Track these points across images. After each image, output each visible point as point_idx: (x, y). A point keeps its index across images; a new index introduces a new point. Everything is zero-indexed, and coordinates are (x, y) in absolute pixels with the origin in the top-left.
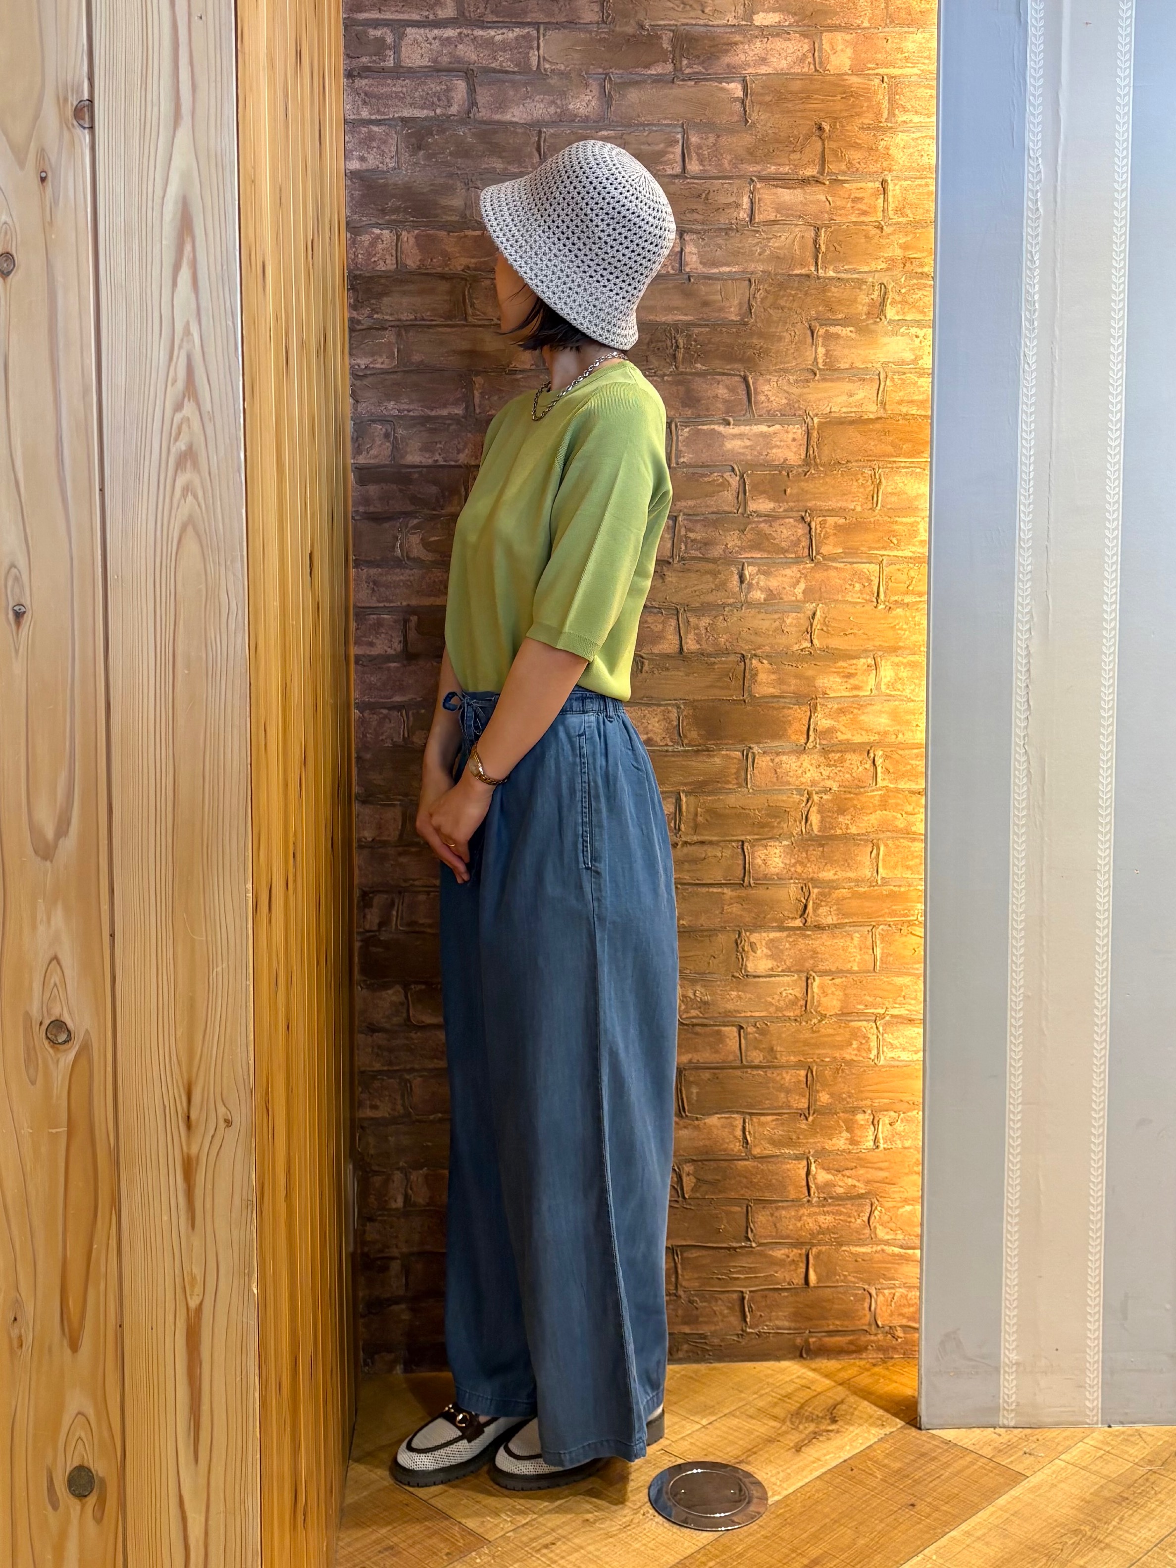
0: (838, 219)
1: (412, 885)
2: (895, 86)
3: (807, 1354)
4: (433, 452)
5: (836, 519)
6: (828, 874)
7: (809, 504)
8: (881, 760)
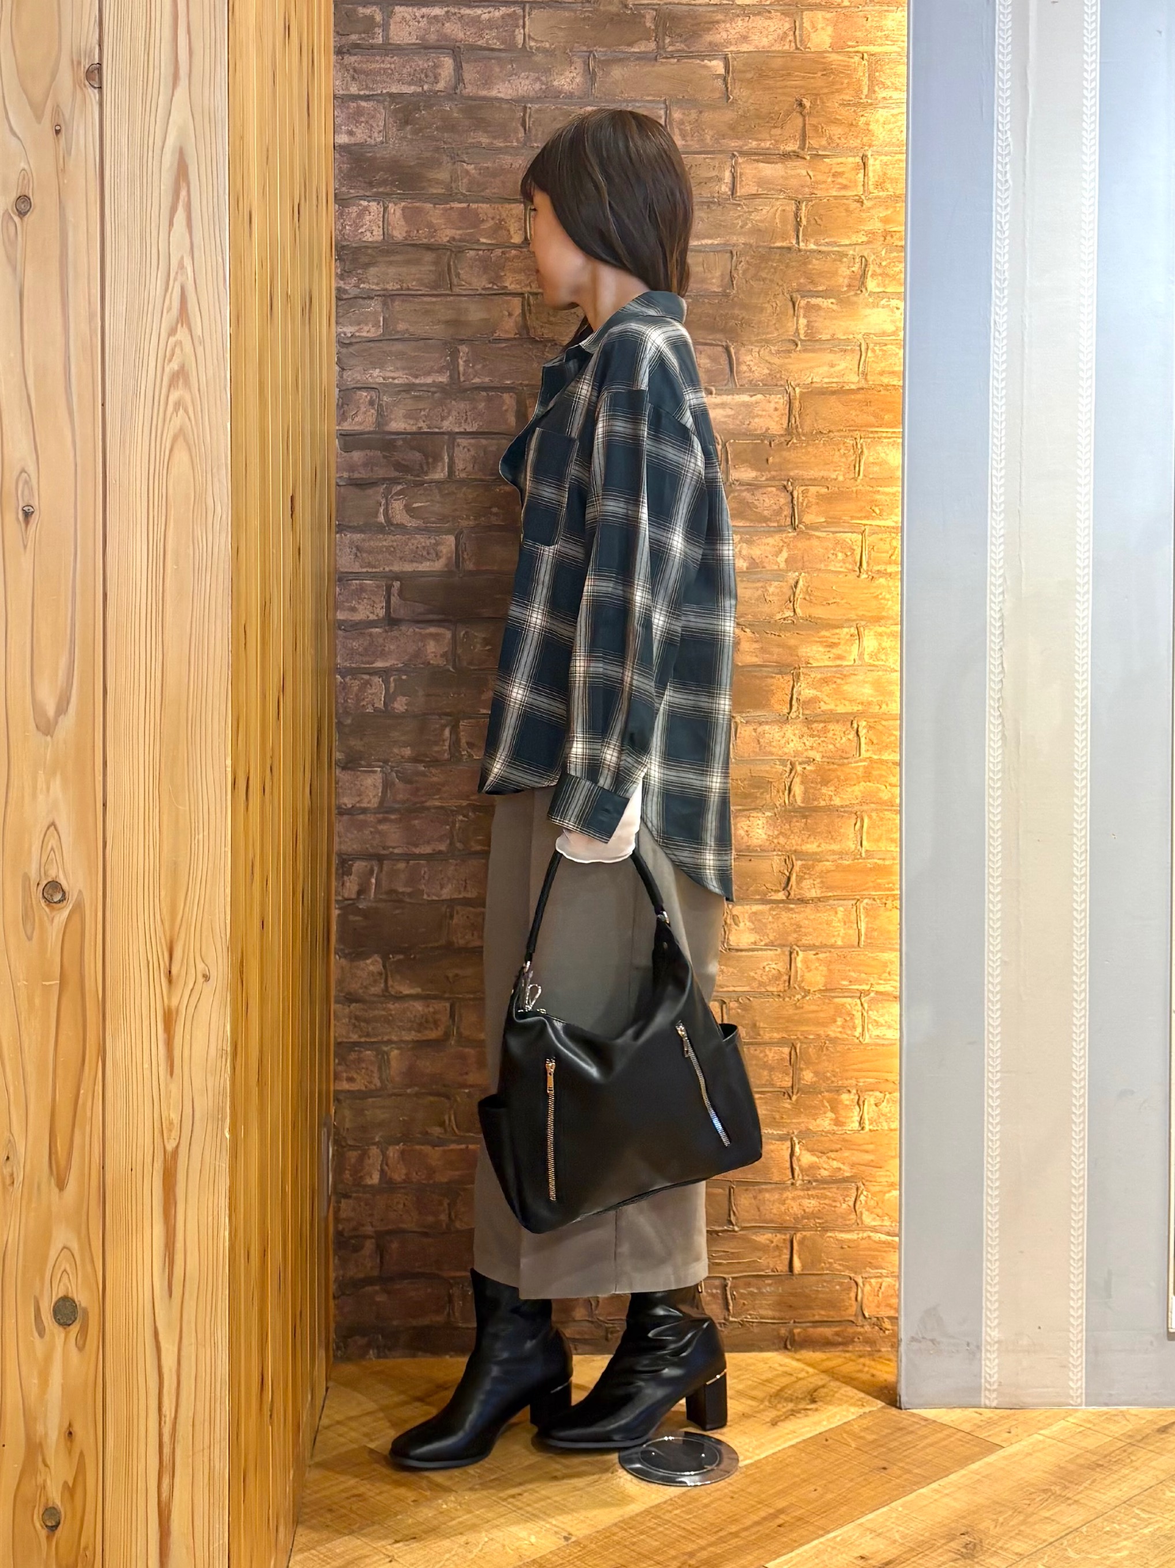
0: (819, 193)
1: (392, 853)
2: (875, 63)
3: (792, 1346)
4: (417, 419)
5: (817, 488)
6: (811, 847)
7: (792, 474)
8: (865, 731)
